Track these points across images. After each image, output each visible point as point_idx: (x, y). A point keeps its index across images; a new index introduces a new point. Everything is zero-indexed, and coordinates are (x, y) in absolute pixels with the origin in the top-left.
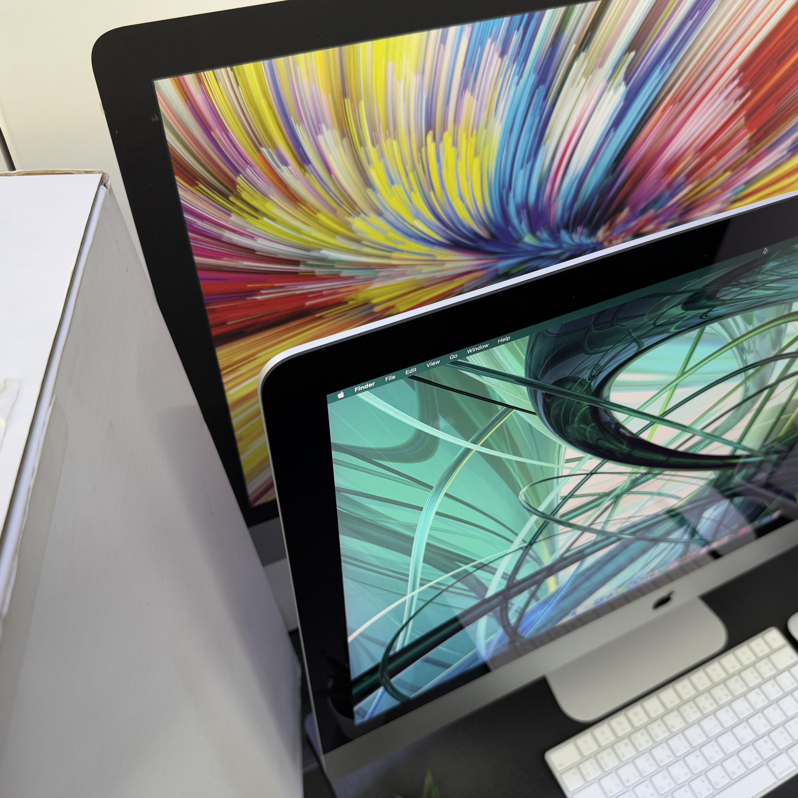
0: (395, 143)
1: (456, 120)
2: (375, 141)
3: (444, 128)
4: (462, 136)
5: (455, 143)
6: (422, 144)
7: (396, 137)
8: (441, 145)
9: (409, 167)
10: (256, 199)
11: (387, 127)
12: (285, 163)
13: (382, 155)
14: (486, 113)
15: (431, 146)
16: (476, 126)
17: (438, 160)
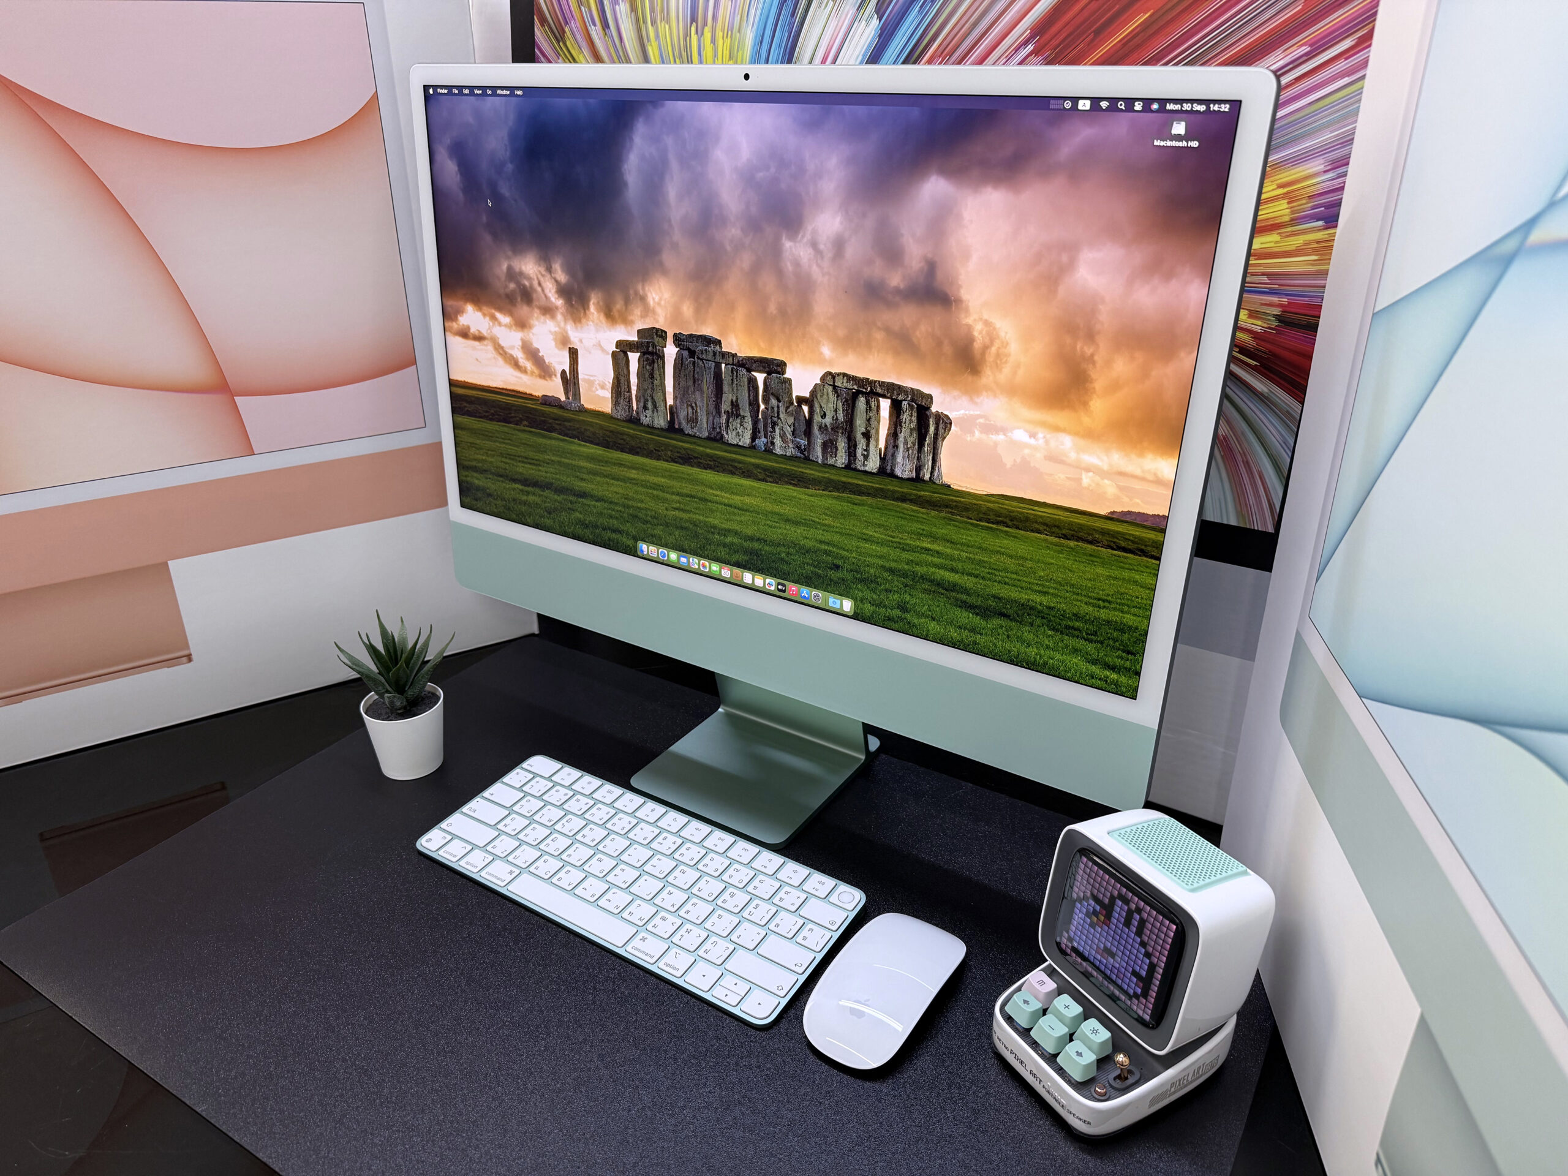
0: (667, 26)
1: (715, 18)
2: (653, 22)
3: (705, 24)
4: (719, 34)
5: (713, 41)
6: (687, 35)
7: (668, 22)
8: (702, 39)
9: (677, 53)
10: (575, 49)
11: (662, 11)
12: (595, 25)
13: (657, 37)
14: (739, 16)
15: (694, 38)
16: (731, 28)
17: (700, 54)
